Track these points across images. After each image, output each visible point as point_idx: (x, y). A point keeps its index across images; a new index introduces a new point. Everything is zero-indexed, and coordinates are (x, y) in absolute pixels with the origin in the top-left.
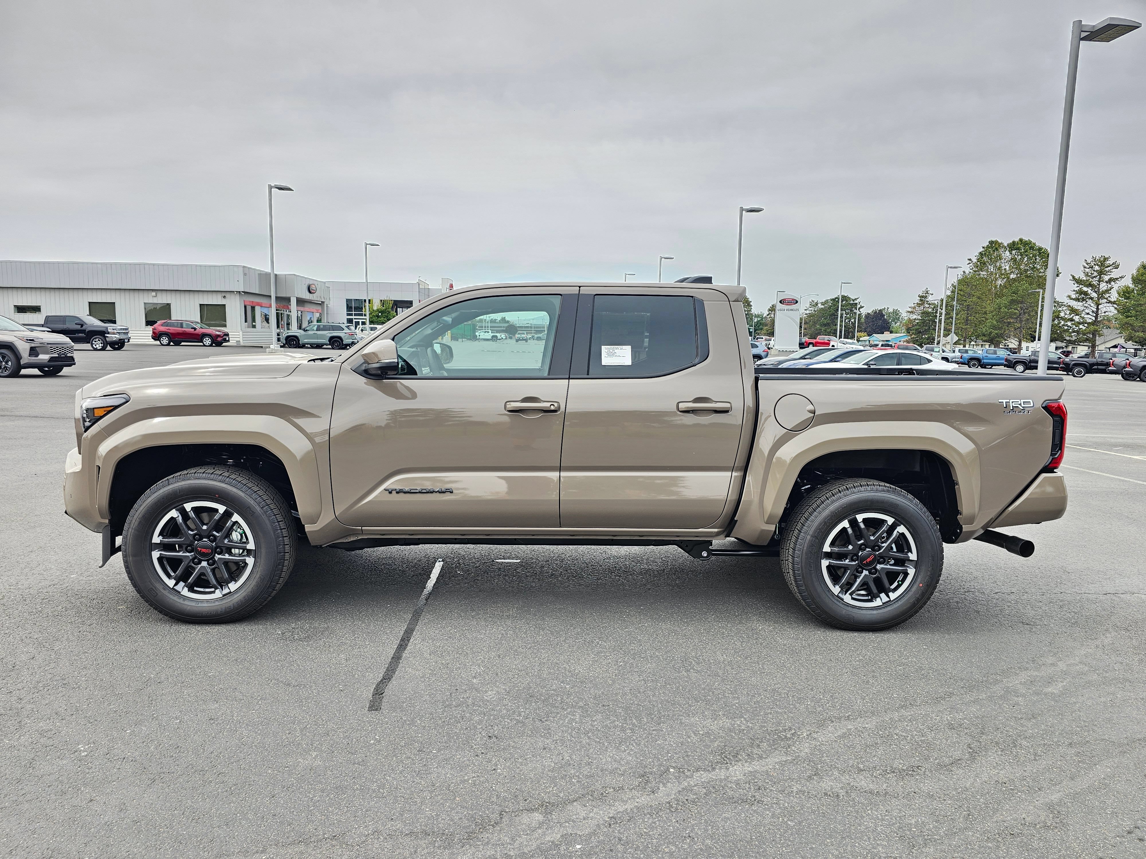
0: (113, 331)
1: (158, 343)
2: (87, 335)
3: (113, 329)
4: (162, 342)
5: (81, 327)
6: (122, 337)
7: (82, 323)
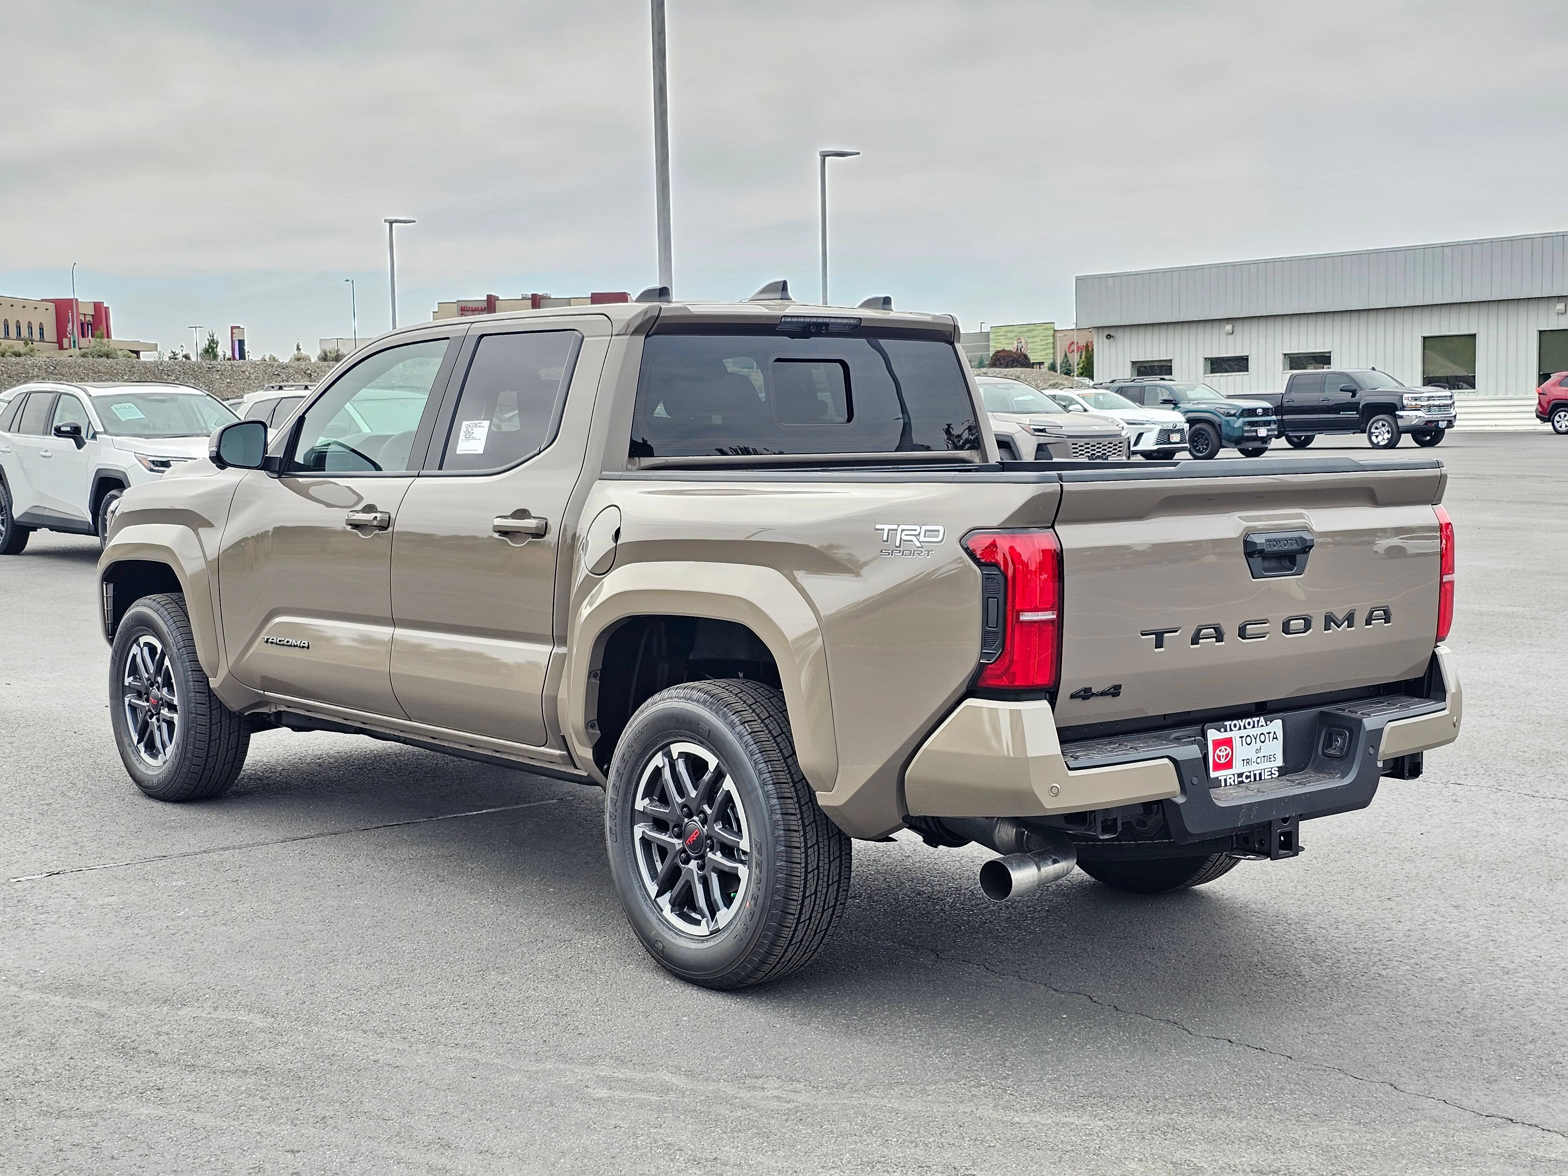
0: (1414, 403)
1: (1548, 427)
2: (1362, 415)
3: (1416, 399)
4: (1557, 425)
5: (1354, 396)
6: (1435, 415)
7: (1354, 387)
